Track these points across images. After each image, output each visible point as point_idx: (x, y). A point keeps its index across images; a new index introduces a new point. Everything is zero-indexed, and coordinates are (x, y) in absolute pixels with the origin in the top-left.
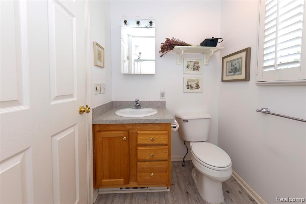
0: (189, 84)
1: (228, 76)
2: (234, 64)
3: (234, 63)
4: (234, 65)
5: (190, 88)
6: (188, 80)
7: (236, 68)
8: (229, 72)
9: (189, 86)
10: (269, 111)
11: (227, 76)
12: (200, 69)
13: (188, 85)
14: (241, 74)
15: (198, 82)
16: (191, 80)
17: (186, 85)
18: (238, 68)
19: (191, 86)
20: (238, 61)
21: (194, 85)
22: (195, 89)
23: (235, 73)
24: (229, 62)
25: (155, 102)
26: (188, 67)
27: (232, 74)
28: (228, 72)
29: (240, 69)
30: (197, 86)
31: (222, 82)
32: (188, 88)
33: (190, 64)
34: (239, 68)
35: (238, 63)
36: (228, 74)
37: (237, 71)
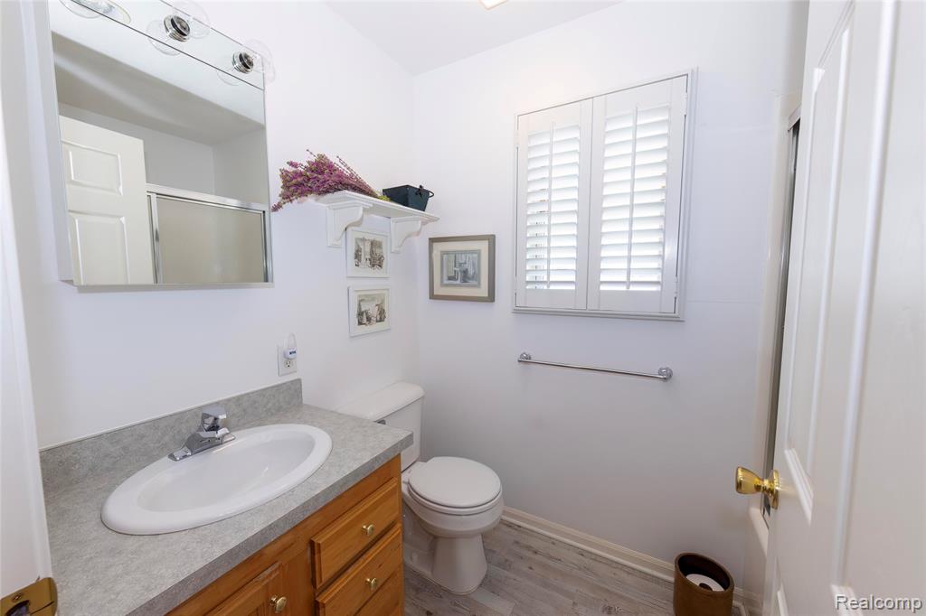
0: (363, 309)
1: (447, 285)
2: (461, 261)
3: (461, 259)
4: (460, 264)
5: (365, 321)
6: (360, 296)
7: (465, 272)
8: (450, 278)
9: (363, 318)
10: (530, 358)
11: (443, 285)
12: (384, 264)
13: (360, 314)
14: (478, 285)
15: (383, 302)
16: (366, 296)
17: (356, 313)
18: (471, 272)
19: (367, 314)
20: (470, 255)
21: (374, 312)
22: (377, 321)
23: (465, 282)
24: (447, 253)
25: (262, 392)
26: (357, 256)
27: (458, 282)
28: (445, 278)
29: (476, 277)
30: (380, 314)
31: (430, 298)
32: (360, 323)
33: (362, 247)
34: (474, 273)
35: (471, 261)
36: (446, 282)
37: (470, 279)
